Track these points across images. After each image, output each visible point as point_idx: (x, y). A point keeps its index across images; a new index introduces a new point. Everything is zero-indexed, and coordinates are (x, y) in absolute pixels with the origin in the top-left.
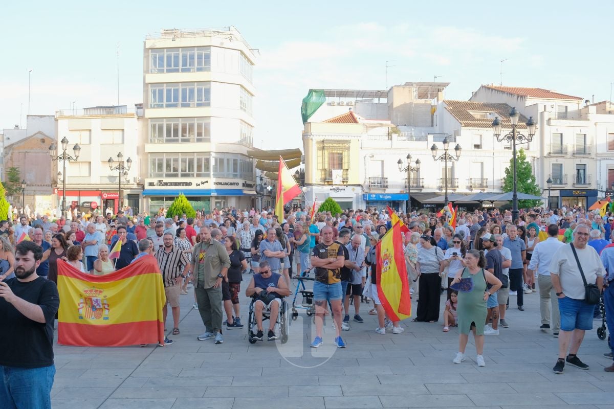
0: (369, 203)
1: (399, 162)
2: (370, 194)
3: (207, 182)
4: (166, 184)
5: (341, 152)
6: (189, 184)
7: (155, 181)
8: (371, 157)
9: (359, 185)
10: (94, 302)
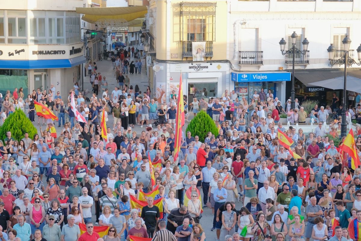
0: (239, 85)
1: (282, 42)
2: (240, 73)
3: (23, 51)
5: (204, 18)
8: (242, 24)
9: (227, 61)
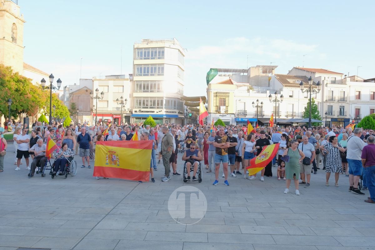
0: (238, 122)
1: (253, 103)
2: (238, 118)
3: (161, 111)
4: (143, 112)
5: (225, 98)
6: (153, 112)
7: (138, 110)
9: (233, 114)
10: (113, 157)
